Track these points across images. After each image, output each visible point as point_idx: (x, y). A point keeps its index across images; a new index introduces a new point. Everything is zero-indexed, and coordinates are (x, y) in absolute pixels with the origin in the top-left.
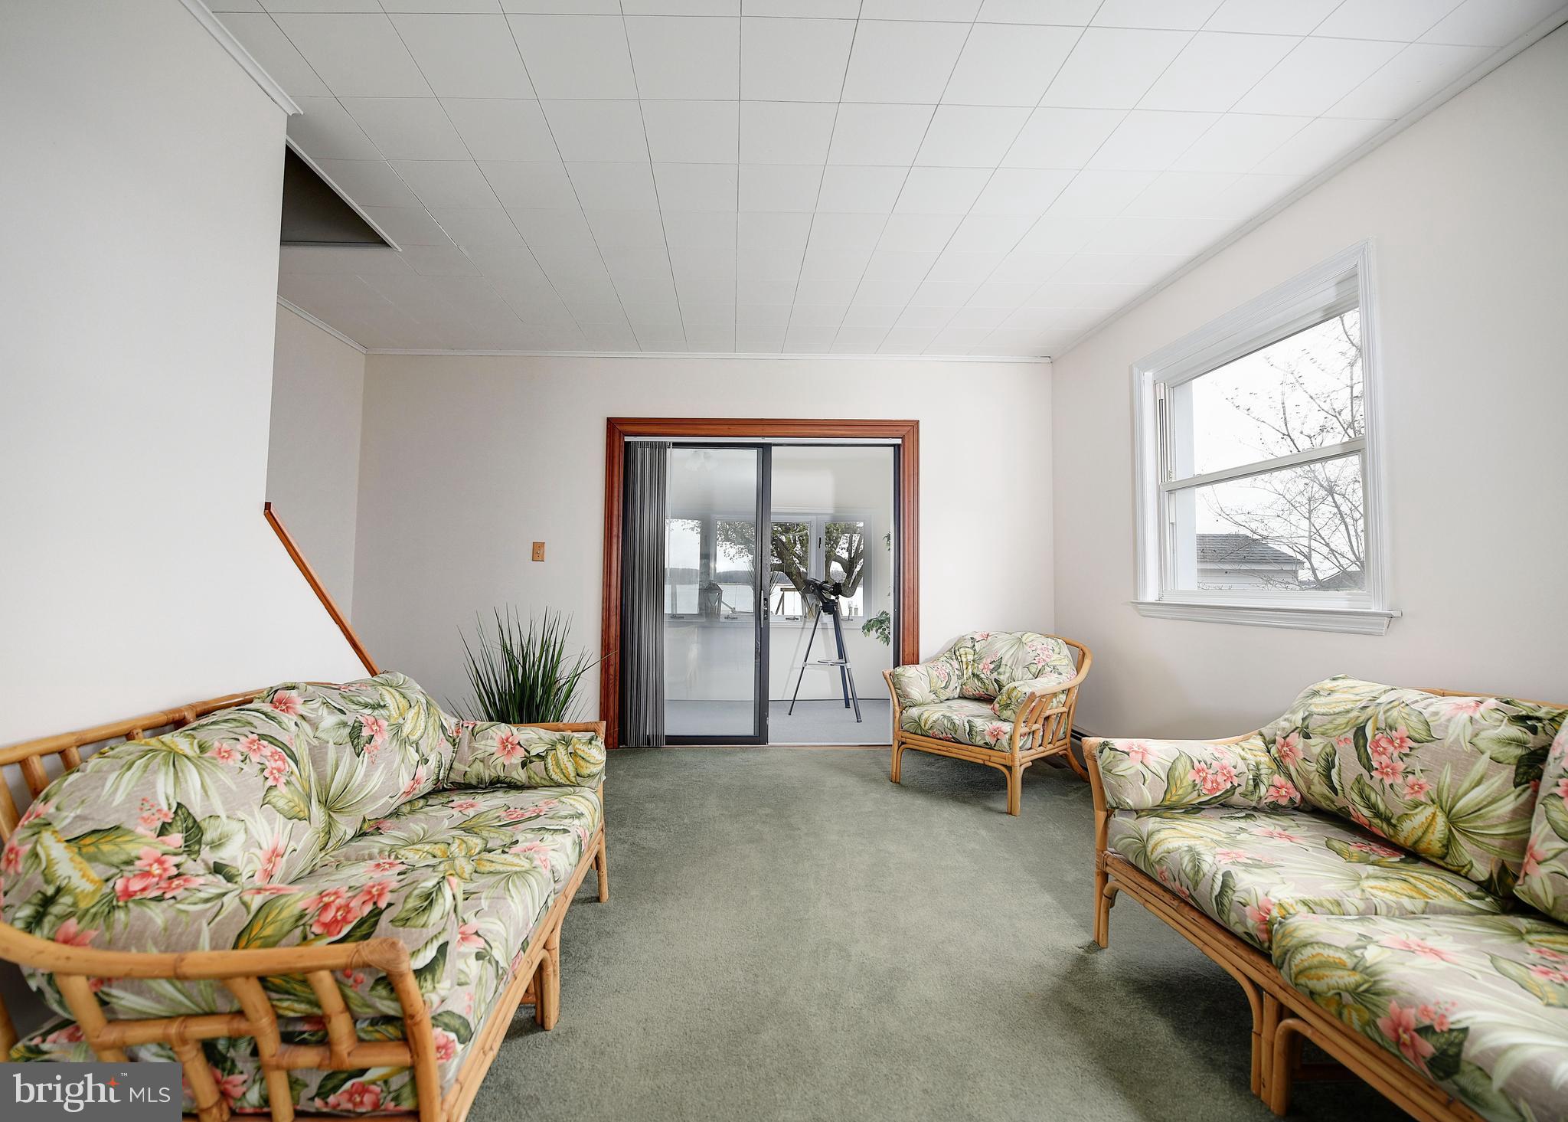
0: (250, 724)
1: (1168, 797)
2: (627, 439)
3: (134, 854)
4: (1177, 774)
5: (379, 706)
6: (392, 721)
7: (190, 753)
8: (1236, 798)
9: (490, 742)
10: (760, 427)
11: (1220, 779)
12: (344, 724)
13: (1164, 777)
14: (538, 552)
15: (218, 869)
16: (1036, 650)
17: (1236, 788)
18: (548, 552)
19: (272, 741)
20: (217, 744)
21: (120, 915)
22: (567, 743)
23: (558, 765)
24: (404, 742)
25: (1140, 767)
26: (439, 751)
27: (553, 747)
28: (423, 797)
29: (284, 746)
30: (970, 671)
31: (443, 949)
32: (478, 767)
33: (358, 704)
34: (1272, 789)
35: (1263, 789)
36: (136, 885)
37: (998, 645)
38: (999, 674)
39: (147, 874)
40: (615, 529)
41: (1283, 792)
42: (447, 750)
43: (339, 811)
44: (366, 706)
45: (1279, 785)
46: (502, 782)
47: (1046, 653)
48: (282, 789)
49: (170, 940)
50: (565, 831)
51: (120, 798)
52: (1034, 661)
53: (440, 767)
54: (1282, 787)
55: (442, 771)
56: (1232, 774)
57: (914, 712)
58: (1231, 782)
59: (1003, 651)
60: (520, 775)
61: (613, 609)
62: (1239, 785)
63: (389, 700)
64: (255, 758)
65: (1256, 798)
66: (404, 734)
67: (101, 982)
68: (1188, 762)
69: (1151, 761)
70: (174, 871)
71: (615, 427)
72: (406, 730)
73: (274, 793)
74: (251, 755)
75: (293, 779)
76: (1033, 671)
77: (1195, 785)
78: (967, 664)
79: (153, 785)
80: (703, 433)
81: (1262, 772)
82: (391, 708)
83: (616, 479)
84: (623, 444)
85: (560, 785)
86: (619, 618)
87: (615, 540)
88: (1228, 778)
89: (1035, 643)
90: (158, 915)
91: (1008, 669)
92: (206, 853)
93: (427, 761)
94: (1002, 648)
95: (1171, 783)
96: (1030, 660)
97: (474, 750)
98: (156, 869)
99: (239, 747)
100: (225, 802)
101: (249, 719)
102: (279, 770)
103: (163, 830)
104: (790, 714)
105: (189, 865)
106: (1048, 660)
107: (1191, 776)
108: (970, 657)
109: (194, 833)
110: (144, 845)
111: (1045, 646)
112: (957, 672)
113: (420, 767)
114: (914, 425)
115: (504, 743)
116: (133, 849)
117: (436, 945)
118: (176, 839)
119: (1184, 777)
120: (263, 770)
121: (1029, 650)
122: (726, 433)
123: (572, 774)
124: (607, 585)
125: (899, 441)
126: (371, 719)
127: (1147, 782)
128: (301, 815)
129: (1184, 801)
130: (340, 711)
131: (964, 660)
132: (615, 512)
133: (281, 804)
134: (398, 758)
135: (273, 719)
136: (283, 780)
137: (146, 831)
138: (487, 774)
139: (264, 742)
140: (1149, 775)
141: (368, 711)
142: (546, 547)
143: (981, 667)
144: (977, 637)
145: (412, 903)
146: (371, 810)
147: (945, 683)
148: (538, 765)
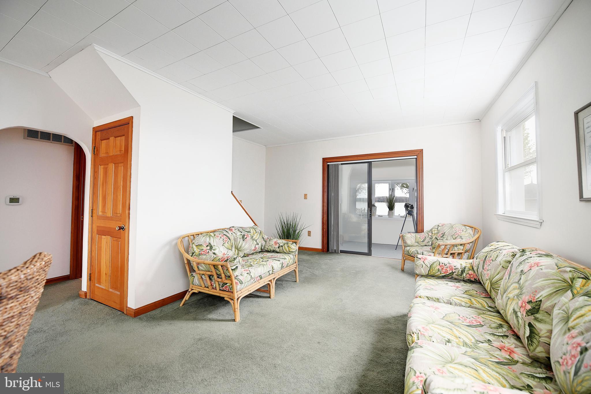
0: (223, 232)
1: (430, 272)
2: (328, 164)
3: (203, 249)
4: (433, 266)
5: (249, 232)
6: (251, 235)
7: (213, 236)
8: (454, 276)
9: (272, 242)
10: (367, 157)
11: (448, 269)
12: (242, 235)
13: (429, 267)
14: (305, 196)
15: (214, 253)
16: (456, 230)
17: (454, 273)
18: (308, 196)
19: (226, 235)
20: (217, 235)
21: (200, 256)
22: (287, 244)
23: (285, 248)
24: (253, 240)
25: (422, 263)
26: (261, 242)
27: (284, 244)
28: (258, 252)
29: (228, 237)
30: (435, 236)
31: (237, 267)
32: (270, 247)
33: (245, 231)
34: (468, 275)
35: (464, 275)
36: (203, 253)
37: (445, 228)
38: (443, 238)
39: (204, 252)
40: (325, 190)
41: (472, 276)
42: (264, 243)
43: (240, 251)
44: (247, 232)
45: (470, 274)
46: (274, 251)
47: (460, 231)
48: (226, 243)
49: (205, 259)
50: (279, 261)
51: (202, 241)
52: (455, 234)
53: (262, 246)
54: (472, 275)
55: (262, 247)
56: (453, 268)
57: (408, 248)
58: (452, 271)
59: (446, 230)
60: (278, 250)
61: (325, 213)
62: (455, 272)
63: (252, 231)
64: (222, 238)
65: (462, 277)
66: (253, 238)
67: (198, 264)
68: (438, 263)
69: (426, 262)
70: (208, 252)
71: (325, 160)
72: (254, 237)
73: (225, 244)
74: (222, 237)
75: (229, 242)
76: (454, 237)
77: (439, 270)
78: (434, 234)
79: (206, 239)
80: (350, 160)
81: (466, 269)
82: (252, 233)
83: (325, 175)
84: (327, 165)
85: (286, 253)
86: (326, 215)
87: (325, 193)
88: (451, 269)
89: (457, 228)
90: (204, 257)
91: (446, 237)
92: (212, 250)
93: (258, 244)
94: (446, 229)
95: (431, 268)
96: (453, 233)
97: (270, 243)
98: (205, 251)
99: (220, 236)
100: (216, 244)
101: (223, 231)
102: (226, 241)
103: (207, 246)
104: (396, 249)
105: (210, 252)
106: (460, 234)
107: (438, 267)
108: (436, 232)
109: (211, 248)
110: (204, 248)
111: (460, 229)
112: (430, 237)
113: (256, 245)
114: (421, 151)
115: (275, 242)
116: (203, 248)
117: (235, 266)
118: (209, 248)
119: (435, 267)
120: (223, 240)
121: (454, 230)
122: (356, 160)
123: (288, 251)
124: (323, 206)
125: (416, 157)
126: (247, 234)
127: (423, 267)
128: (230, 249)
129: (436, 274)
130: (241, 232)
131: (434, 233)
132: (325, 185)
133: (226, 246)
134: (252, 243)
135: (227, 232)
136: (227, 242)
137: (205, 246)
138: (272, 249)
139: (224, 236)
140: (424, 265)
141: (247, 233)
142: (307, 195)
143: (438, 235)
144: (440, 225)
145: (232, 259)
146: (247, 252)
147: (423, 240)
148: (281, 248)
